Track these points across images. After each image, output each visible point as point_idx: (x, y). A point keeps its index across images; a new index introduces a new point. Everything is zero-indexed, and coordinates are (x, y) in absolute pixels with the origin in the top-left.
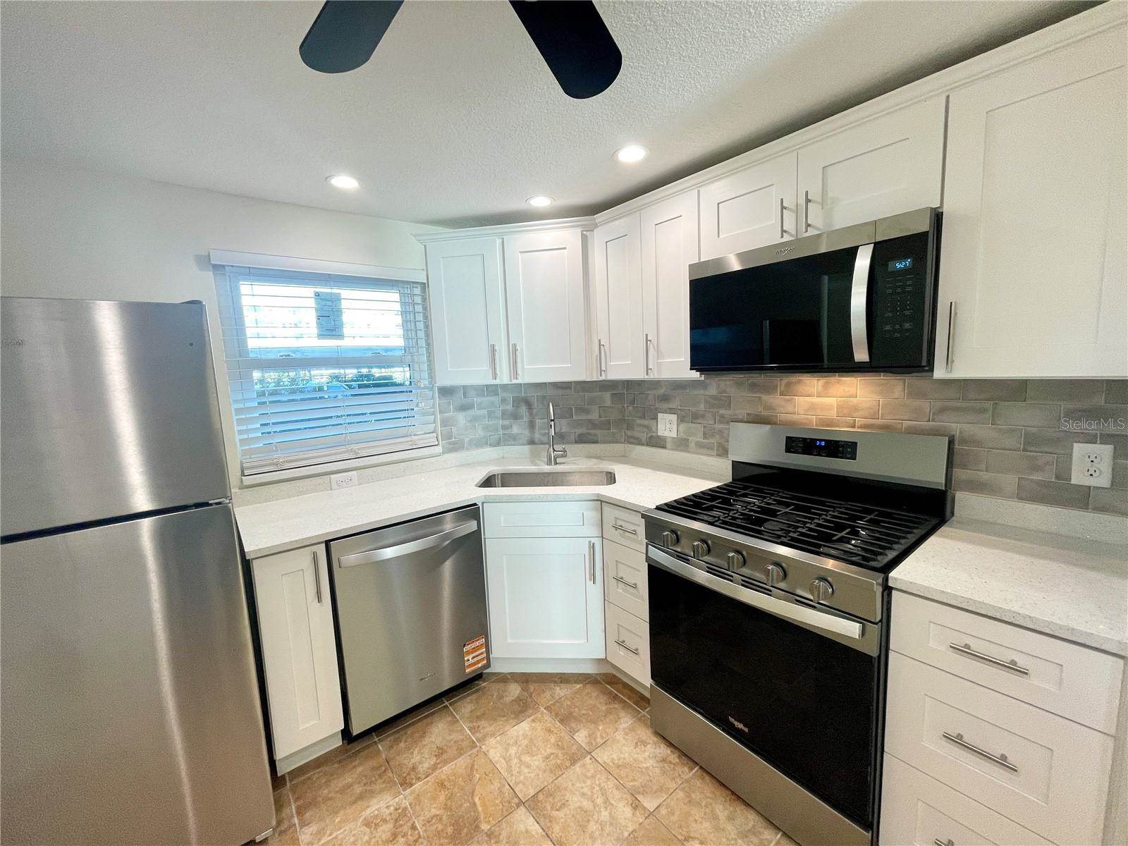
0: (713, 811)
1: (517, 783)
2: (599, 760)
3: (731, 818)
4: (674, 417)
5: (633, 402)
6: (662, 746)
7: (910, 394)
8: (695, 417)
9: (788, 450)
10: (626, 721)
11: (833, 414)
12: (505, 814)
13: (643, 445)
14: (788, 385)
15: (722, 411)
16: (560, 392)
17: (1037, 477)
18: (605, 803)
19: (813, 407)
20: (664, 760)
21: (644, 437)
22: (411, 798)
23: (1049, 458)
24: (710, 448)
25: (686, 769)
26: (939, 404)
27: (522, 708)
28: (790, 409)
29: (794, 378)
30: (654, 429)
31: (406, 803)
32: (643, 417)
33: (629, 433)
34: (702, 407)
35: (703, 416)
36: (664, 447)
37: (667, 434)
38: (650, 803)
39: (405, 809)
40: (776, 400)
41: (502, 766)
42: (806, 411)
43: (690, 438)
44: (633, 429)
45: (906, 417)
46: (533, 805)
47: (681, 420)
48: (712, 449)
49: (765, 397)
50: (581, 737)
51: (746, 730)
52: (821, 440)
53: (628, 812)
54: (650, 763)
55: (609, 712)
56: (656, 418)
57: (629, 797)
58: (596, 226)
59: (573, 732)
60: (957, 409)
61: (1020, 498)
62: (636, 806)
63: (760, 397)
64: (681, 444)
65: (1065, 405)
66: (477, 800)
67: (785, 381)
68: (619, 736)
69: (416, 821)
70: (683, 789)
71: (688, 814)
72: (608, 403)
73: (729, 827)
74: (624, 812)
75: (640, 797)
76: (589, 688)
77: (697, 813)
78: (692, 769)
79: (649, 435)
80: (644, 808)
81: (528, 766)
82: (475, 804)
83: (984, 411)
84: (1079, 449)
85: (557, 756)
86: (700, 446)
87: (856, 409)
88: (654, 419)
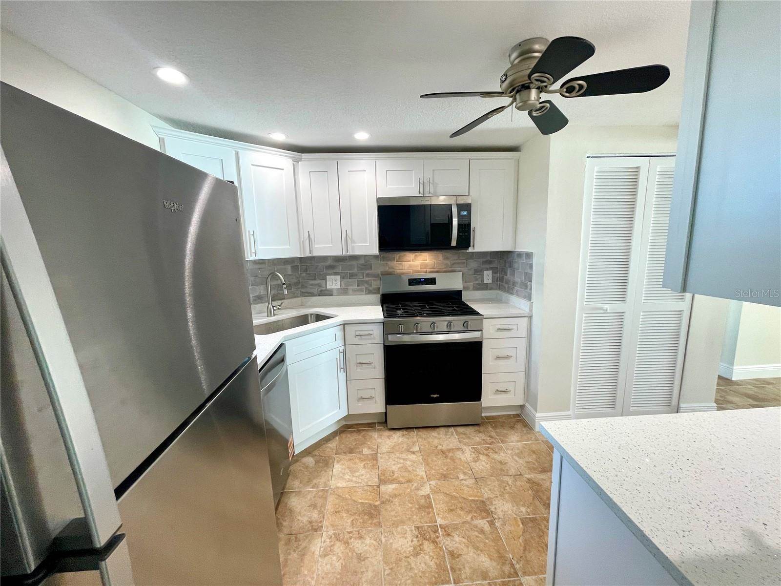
0: (433, 436)
1: (367, 483)
2: (383, 452)
3: (439, 434)
4: (338, 277)
5: (306, 270)
6: (397, 432)
7: (444, 259)
8: (352, 276)
9: (410, 284)
10: (375, 435)
11: (419, 269)
12: (378, 493)
13: (316, 296)
14: (400, 257)
15: (367, 272)
16: (257, 266)
17: (477, 282)
18: (404, 460)
19: (410, 266)
20: (403, 435)
21: (316, 291)
22: (330, 528)
23: (479, 276)
24: (361, 290)
25: (412, 432)
26: (452, 262)
27: (325, 463)
28: (401, 268)
29: (402, 254)
30: (324, 286)
31: (331, 533)
32: (315, 279)
33: (303, 290)
34: (356, 270)
35: (356, 275)
36: (332, 295)
37: (334, 287)
38: (416, 449)
39: (334, 534)
40: (394, 264)
41: (351, 484)
42: (408, 268)
43: (349, 287)
44: (306, 287)
45: (443, 267)
46: (382, 481)
47: (343, 278)
48: (363, 291)
49: (389, 263)
50: (366, 451)
51: (439, 396)
52: (422, 279)
53: (414, 456)
54: (401, 439)
55: (364, 437)
56: (325, 279)
57: (408, 453)
58: (301, 160)
59: (361, 452)
60: (458, 263)
61: (474, 290)
62: (414, 453)
63: (387, 263)
64: (344, 291)
65: (481, 260)
66: (360, 501)
67: (398, 255)
68: (379, 440)
69: (347, 530)
70: (419, 438)
71: (429, 442)
72: (290, 272)
73: (441, 436)
74: (413, 457)
75: (411, 450)
76: (343, 436)
77: (431, 440)
78: (414, 431)
79: (319, 290)
80: (416, 451)
81: (362, 475)
82: (362, 503)
83: (464, 263)
84: (485, 272)
85: (367, 464)
86: (354, 291)
87: (427, 265)
88: (324, 279)
